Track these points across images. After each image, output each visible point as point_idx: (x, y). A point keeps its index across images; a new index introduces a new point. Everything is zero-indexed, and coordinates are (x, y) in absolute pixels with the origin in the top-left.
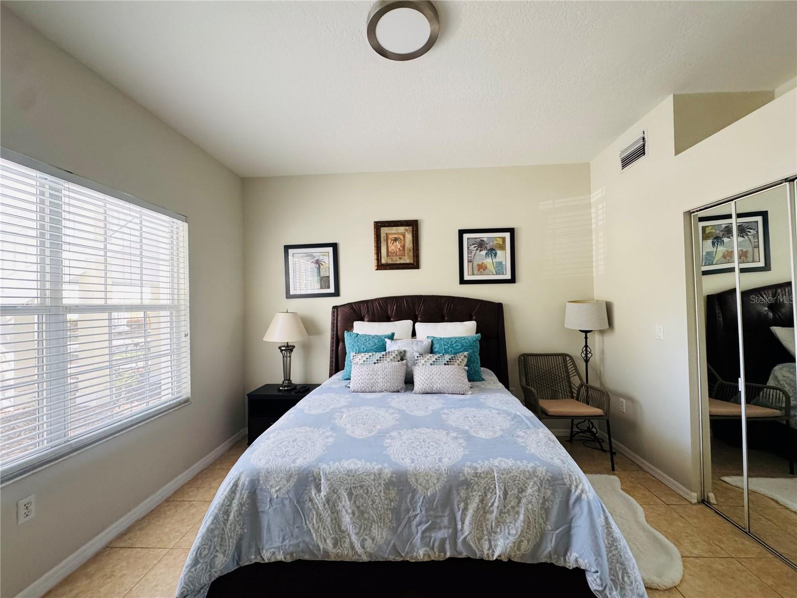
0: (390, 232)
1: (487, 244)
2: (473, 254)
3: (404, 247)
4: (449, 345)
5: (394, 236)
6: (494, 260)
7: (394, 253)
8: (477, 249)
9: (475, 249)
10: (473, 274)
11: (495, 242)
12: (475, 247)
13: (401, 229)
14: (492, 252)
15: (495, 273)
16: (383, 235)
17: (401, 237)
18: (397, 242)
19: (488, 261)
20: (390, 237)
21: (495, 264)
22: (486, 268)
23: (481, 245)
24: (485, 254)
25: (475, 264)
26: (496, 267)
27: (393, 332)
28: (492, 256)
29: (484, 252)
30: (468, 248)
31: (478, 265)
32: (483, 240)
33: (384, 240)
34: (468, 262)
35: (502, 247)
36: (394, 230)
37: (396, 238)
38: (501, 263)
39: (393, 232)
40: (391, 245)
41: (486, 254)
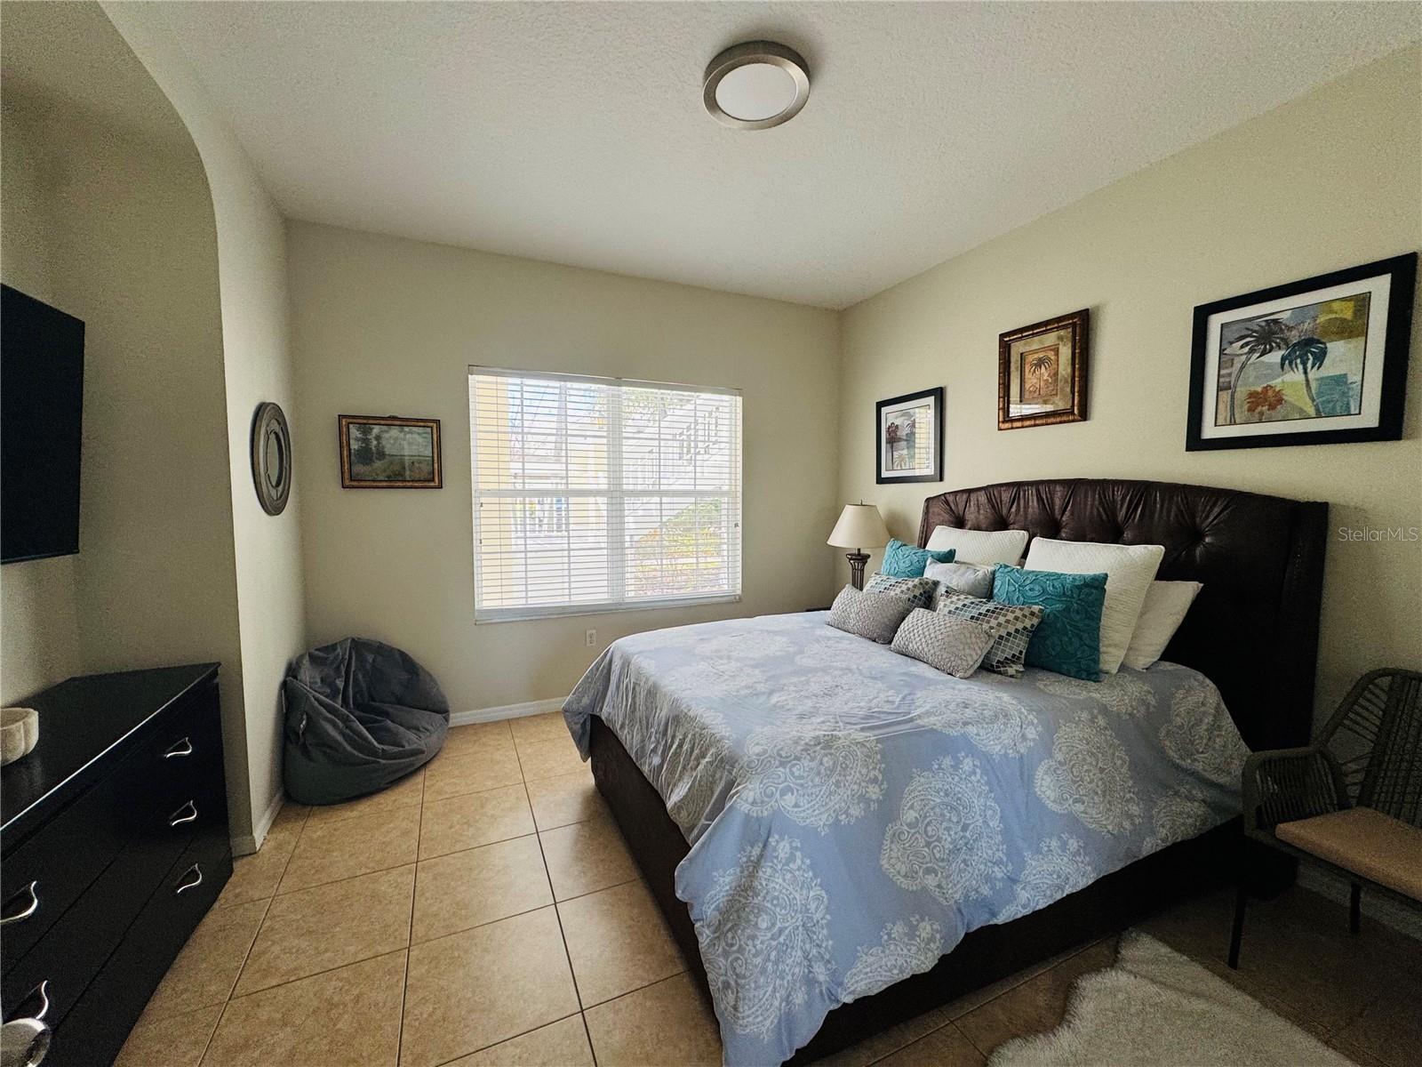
0: (1028, 349)
1: (1290, 329)
2: (1237, 365)
3: (1056, 374)
4: (1017, 586)
5: (1036, 356)
6: (1313, 374)
7: (1035, 392)
8: (1252, 351)
9: (1246, 349)
10: (1233, 422)
11: (1322, 319)
12: (1247, 344)
13: (1050, 338)
14: (1309, 349)
15: (1312, 412)
16: (1015, 358)
17: (1051, 355)
18: (1043, 367)
19: (1292, 381)
20: (1030, 359)
21: (1314, 385)
22: (1280, 401)
23: (1267, 335)
24: (1278, 360)
25: (1241, 393)
26: (1320, 394)
27: (953, 548)
28: (1304, 364)
29: (1275, 357)
30: (1222, 351)
31: (1252, 395)
32: (1276, 321)
33: (1017, 368)
34: (1219, 389)
35: (1354, 328)
36: (1035, 343)
37: (1040, 359)
38: (1341, 380)
39: (1034, 347)
40: (1030, 376)
41: (1283, 359)
